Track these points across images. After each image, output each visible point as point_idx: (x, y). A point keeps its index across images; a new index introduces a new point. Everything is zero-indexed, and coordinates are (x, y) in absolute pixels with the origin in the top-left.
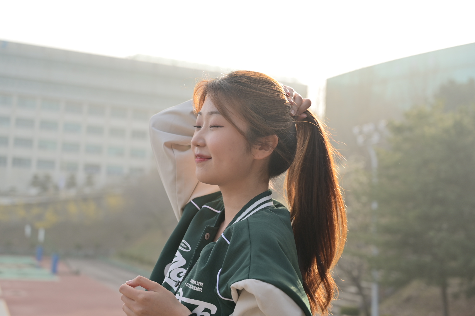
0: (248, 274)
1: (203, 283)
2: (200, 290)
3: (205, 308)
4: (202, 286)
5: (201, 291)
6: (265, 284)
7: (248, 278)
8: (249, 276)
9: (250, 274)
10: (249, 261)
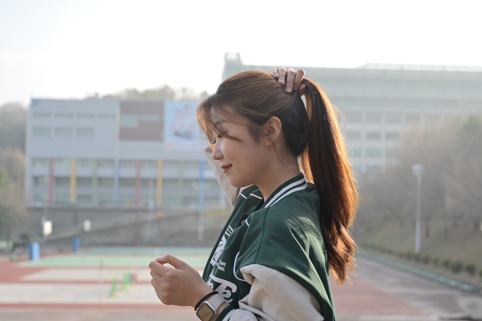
0: (255, 259)
1: (225, 263)
2: (222, 269)
3: (227, 286)
4: (225, 266)
5: (224, 271)
6: (269, 269)
7: (254, 263)
8: (256, 262)
9: (257, 259)
10: (259, 246)
